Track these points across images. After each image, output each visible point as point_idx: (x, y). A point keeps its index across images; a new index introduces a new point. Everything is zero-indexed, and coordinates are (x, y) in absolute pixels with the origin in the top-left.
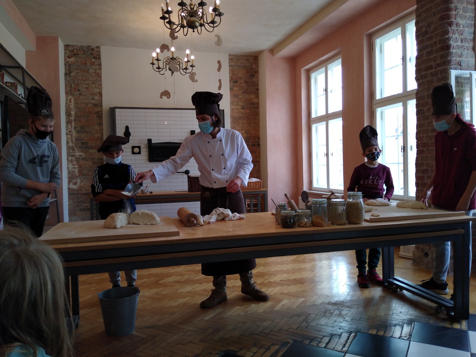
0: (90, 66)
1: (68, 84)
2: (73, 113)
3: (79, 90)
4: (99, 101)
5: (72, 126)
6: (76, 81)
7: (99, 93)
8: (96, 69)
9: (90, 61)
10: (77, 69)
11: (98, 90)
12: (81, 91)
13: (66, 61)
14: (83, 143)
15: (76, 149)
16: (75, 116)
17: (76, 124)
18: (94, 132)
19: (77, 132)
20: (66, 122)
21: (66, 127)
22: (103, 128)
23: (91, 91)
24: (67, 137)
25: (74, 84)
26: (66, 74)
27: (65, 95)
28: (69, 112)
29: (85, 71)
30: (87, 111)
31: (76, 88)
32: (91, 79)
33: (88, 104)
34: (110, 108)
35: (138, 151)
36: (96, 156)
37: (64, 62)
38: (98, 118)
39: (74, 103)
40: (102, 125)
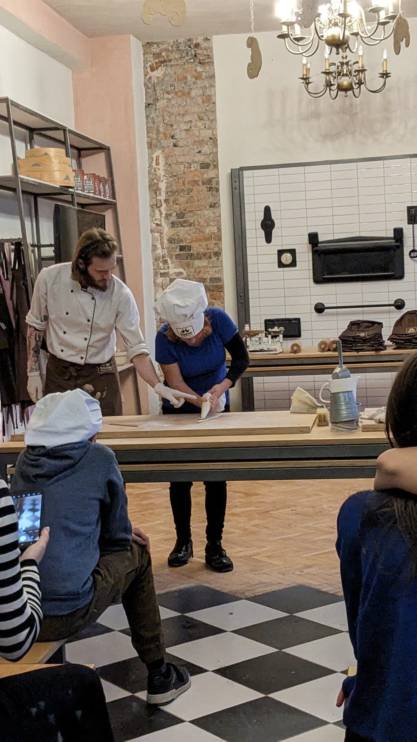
0: (194, 83)
1: (152, 126)
2: (163, 186)
3: (172, 137)
4: (212, 156)
5: (161, 214)
6: (167, 118)
7: (211, 138)
8: (205, 86)
9: (194, 72)
10: (168, 93)
11: (211, 131)
12: (176, 137)
13: (148, 76)
14: (182, 248)
15: (169, 261)
16: (167, 192)
17: (169, 208)
18: (202, 223)
19: (171, 225)
20: (150, 206)
21: (150, 215)
22: (220, 214)
23: (196, 136)
24: (153, 236)
25: (163, 124)
26: (148, 105)
27: (147, 149)
28: (154, 184)
29: (184, 94)
30: (188, 179)
31: (167, 132)
32: (196, 110)
33: (191, 165)
34: (231, 169)
35: (291, 261)
36: (209, 274)
37: (144, 81)
38: (210, 193)
39: (165, 166)
40: (217, 207)
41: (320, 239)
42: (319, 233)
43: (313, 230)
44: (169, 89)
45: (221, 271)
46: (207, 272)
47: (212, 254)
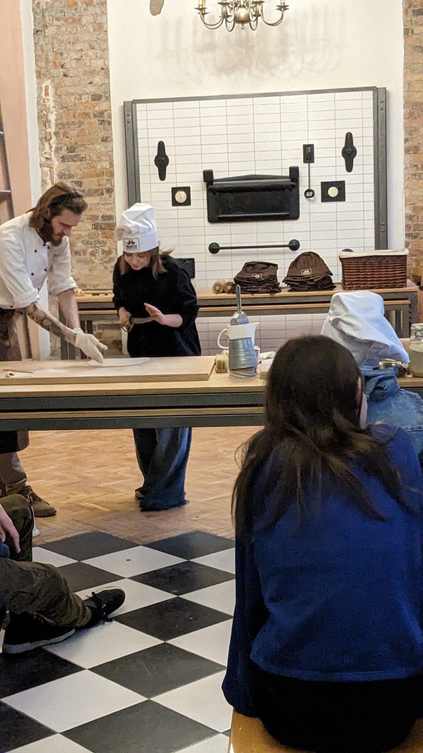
0: (85, 10)
1: (40, 53)
2: (52, 118)
3: (62, 67)
4: (104, 86)
5: (51, 147)
6: (56, 46)
7: (103, 69)
8: (96, 13)
10: (58, 19)
11: (102, 61)
12: (66, 66)
13: (36, 2)
16: (57, 124)
17: (59, 142)
18: (94, 157)
19: (61, 159)
20: (39, 138)
21: (39, 149)
22: (112, 148)
23: (87, 66)
24: (42, 171)
25: (53, 53)
26: (36, 32)
27: (36, 79)
28: (44, 116)
29: (74, 21)
30: (79, 111)
31: (56, 61)
32: (87, 38)
33: (81, 95)
34: (124, 102)
35: (185, 199)
36: (101, 211)
37: (32, 6)
38: (101, 126)
39: (54, 97)
40: (109, 141)
41: (216, 176)
42: (214, 171)
43: (207, 168)
44: (59, 15)
45: (113, 209)
46: (99, 209)
47: (104, 190)
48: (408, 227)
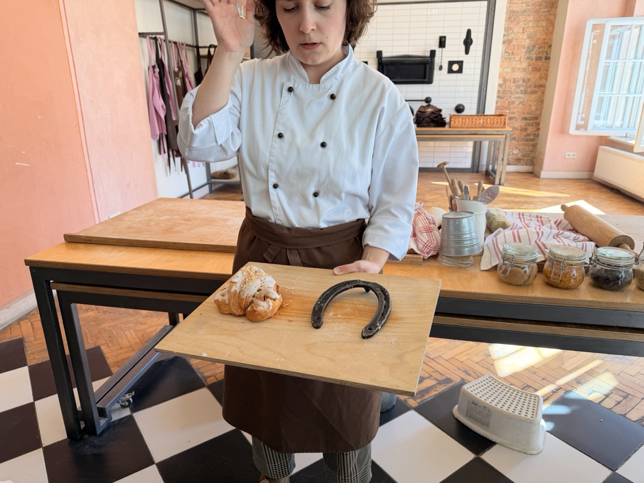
41: (385, 55)
42: (383, 51)
43: (379, 49)
48: (499, 92)
